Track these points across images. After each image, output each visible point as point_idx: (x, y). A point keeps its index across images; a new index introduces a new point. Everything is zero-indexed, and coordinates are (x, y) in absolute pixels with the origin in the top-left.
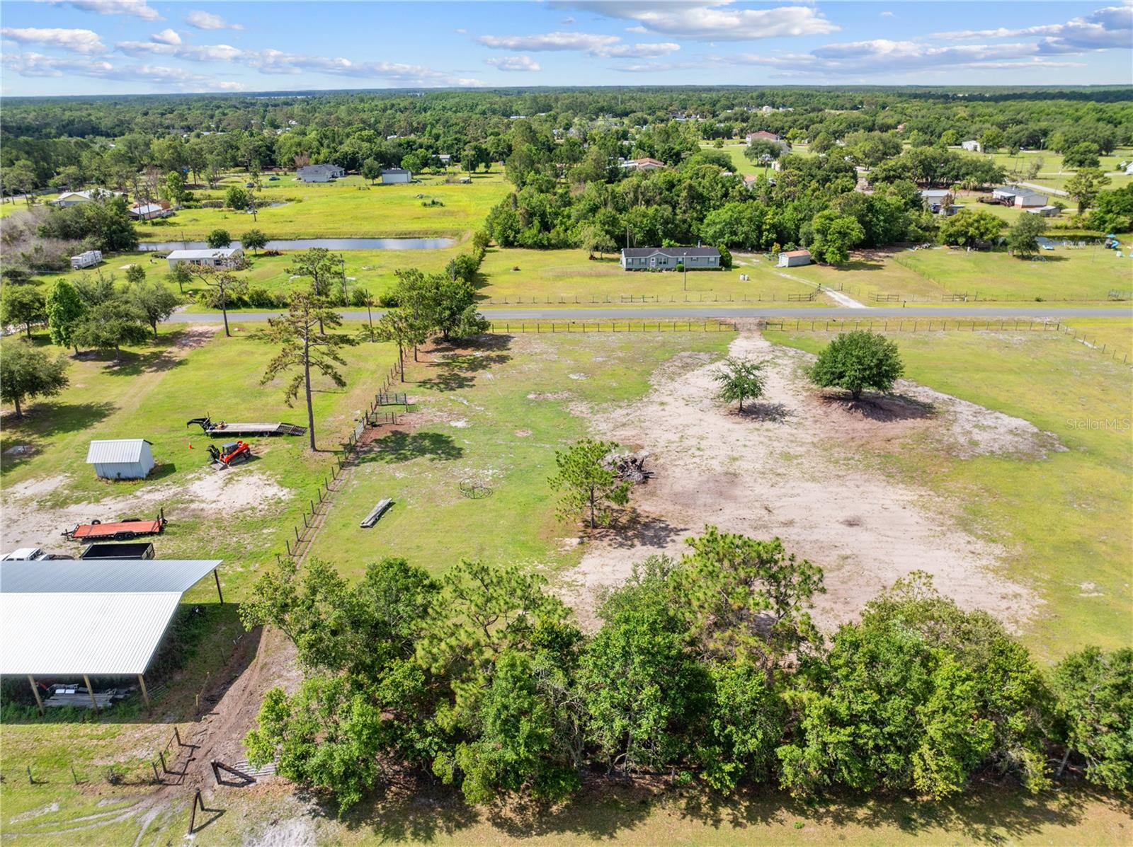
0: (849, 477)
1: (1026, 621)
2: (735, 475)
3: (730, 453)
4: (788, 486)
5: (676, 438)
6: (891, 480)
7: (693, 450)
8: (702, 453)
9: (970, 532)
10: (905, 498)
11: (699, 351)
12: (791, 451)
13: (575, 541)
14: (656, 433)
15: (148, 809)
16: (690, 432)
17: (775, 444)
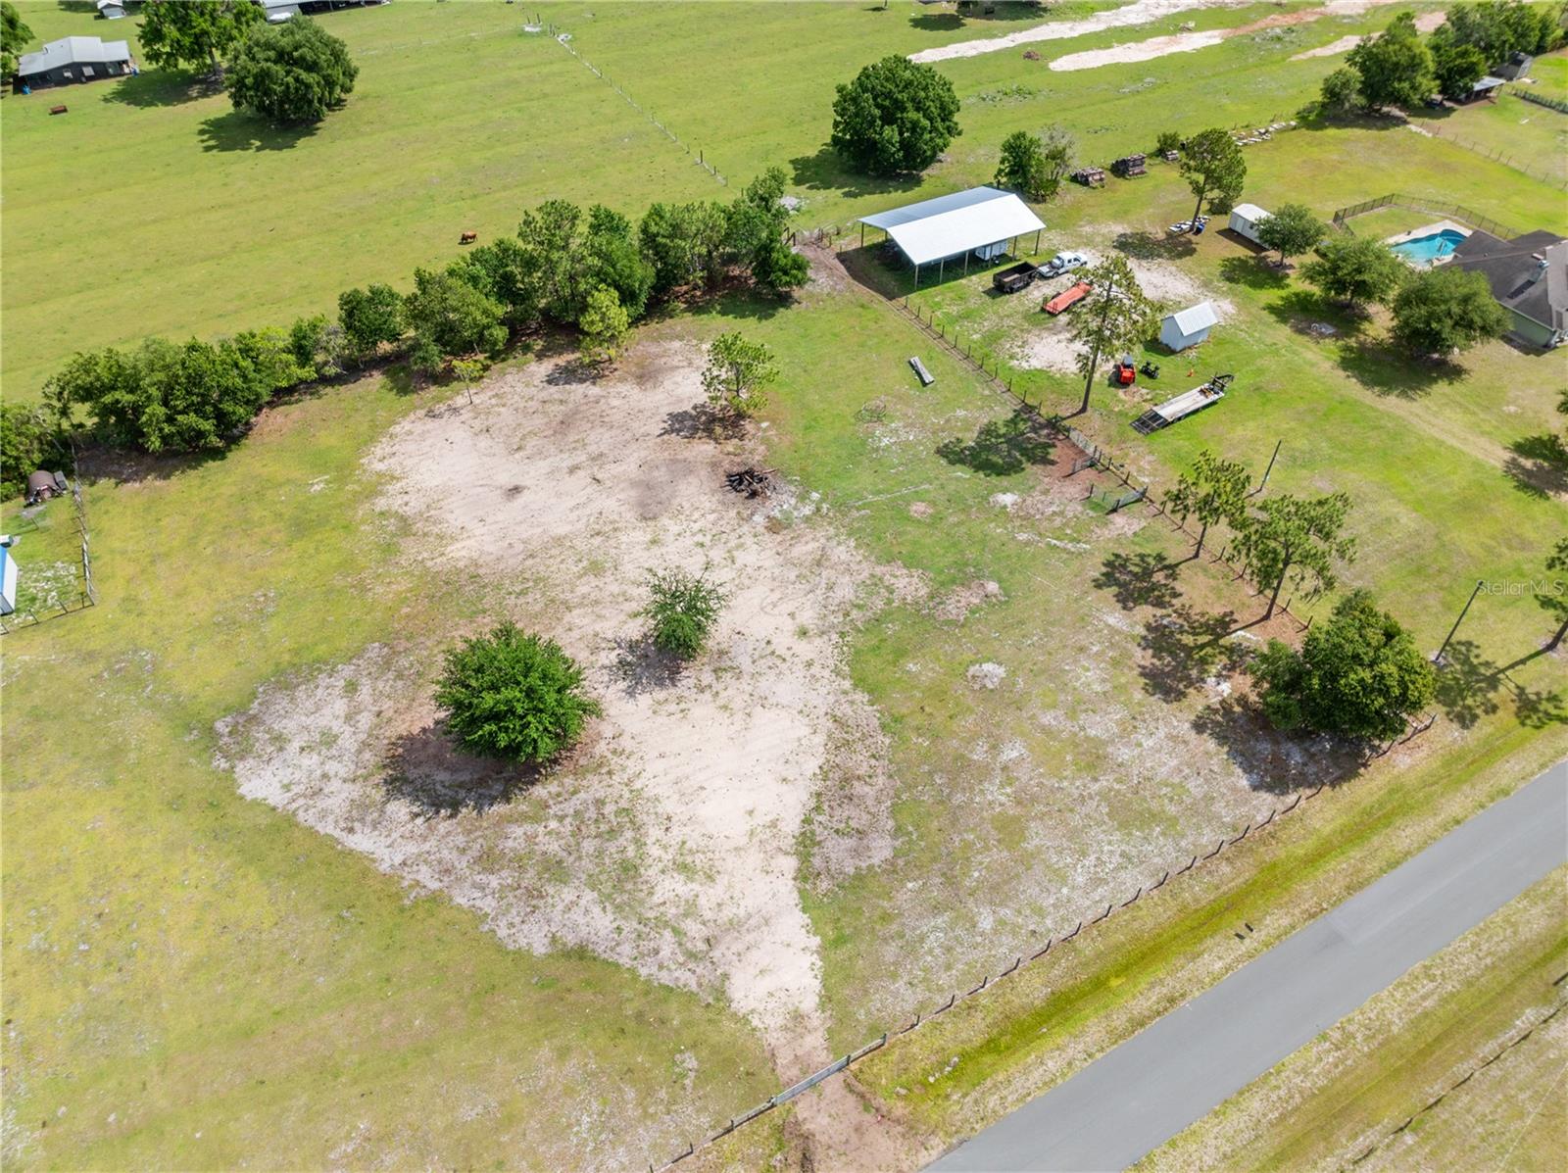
0: (521, 557)
1: (384, 440)
2: (646, 519)
3: (663, 550)
4: (584, 520)
5: (741, 557)
6: (472, 569)
7: (707, 540)
8: (696, 539)
9: (403, 519)
10: (458, 545)
11: (858, 877)
12: (594, 582)
14: (769, 560)
17: (615, 588)
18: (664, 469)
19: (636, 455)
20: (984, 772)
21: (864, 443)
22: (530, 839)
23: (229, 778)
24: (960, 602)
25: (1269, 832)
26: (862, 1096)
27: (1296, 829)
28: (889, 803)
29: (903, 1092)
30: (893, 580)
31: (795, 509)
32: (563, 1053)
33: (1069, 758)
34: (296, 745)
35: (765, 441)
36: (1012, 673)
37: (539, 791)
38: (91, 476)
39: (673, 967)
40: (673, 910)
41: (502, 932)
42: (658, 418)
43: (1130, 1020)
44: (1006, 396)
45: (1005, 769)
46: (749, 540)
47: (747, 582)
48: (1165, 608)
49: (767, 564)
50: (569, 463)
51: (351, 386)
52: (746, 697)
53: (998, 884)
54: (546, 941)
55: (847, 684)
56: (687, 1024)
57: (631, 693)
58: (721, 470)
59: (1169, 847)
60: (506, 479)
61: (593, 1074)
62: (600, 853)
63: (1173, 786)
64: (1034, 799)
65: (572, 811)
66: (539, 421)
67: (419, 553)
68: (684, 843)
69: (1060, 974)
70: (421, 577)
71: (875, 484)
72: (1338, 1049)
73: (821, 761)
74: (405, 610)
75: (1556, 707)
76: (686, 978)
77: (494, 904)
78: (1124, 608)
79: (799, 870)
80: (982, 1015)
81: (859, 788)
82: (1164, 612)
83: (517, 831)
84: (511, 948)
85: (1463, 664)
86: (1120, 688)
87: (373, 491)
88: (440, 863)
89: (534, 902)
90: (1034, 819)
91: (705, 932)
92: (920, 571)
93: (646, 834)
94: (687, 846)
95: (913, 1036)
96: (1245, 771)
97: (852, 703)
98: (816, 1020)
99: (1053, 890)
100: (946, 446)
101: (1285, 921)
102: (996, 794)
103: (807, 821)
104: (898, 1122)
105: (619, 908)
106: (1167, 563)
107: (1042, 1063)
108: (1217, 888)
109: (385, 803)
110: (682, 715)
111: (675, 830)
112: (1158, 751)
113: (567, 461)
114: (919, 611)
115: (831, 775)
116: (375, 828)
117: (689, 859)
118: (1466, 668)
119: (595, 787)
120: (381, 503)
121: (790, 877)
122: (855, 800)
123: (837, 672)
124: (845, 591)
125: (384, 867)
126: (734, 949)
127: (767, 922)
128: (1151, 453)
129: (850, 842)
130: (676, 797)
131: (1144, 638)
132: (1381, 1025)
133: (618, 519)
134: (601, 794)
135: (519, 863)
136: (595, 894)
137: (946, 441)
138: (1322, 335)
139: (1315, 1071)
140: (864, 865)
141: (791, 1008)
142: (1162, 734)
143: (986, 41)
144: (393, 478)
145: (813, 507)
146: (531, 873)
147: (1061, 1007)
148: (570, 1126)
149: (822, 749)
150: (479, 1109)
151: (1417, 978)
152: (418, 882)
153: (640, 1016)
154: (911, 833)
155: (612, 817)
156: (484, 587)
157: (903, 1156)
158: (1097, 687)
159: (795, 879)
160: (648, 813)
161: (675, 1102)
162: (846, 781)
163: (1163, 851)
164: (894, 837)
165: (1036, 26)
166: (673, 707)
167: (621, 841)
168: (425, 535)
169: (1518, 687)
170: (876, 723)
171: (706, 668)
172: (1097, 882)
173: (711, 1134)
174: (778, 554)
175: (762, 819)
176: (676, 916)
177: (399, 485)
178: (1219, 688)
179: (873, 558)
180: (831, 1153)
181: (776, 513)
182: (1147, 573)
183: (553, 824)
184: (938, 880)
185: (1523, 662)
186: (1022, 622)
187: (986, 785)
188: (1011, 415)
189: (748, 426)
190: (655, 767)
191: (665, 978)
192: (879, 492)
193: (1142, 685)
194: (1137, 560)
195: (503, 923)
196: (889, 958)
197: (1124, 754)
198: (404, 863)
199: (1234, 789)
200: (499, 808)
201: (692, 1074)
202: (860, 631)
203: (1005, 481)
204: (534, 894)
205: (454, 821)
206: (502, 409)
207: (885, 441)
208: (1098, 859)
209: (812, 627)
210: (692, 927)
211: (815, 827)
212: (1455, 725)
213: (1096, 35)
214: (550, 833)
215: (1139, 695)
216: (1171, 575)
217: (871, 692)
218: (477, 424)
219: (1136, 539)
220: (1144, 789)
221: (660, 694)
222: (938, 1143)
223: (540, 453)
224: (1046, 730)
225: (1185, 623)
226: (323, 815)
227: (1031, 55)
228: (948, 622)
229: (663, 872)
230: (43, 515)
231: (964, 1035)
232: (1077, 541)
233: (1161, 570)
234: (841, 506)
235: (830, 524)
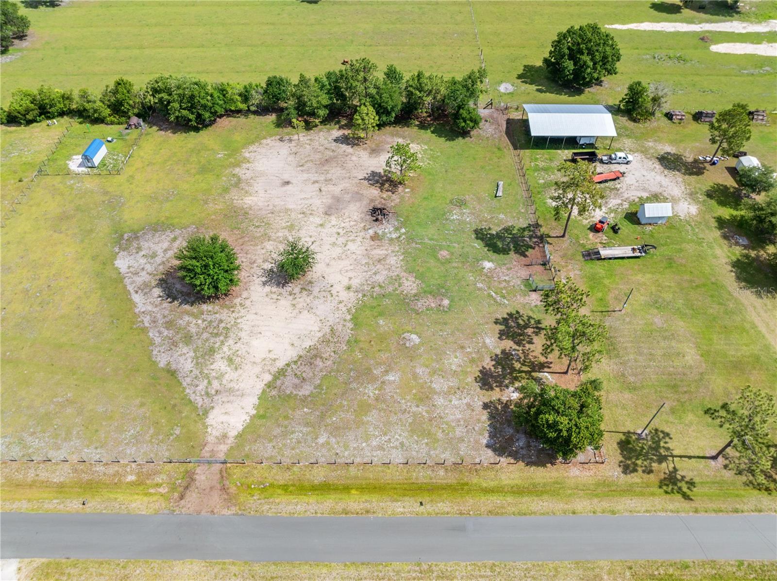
0: (268, 212)
1: (257, 144)
2: (326, 214)
4: (303, 206)
5: (350, 245)
6: (248, 210)
7: (342, 233)
8: (338, 230)
9: (239, 180)
10: (250, 198)
11: (289, 396)
14: (360, 251)
16: (338, 251)
18: (350, 195)
19: (344, 185)
20: (374, 379)
21: (444, 214)
22: (189, 323)
23: (114, 256)
24: (426, 303)
25: (476, 468)
26: (222, 477)
27: (492, 474)
28: (324, 374)
29: (239, 484)
30: (405, 281)
31: (390, 233)
32: (142, 405)
33: (414, 391)
34: (143, 253)
35: (402, 198)
36: (422, 344)
37: (204, 307)
38: (151, 124)
39: (198, 394)
40: (214, 374)
41: (155, 353)
42: (365, 172)
43: (344, 509)
44: (531, 216)
45: (383, 382)
46: (359, 239)
47: (344, 257)
48: (519, 346)
49: (358, 252)
50: (315, 179)
51: (261, 117)
52: (305, 305)
53: (340, 428)
54: (166, 363)
55: (349, 317)
56: (187, 417)
57: (264, 284)
58: (373, 204)
59: (424, 450)
60: (286, 177)
61: (145, 417)
62: (207, 340)
63: (449, 426)
64: (384, 401)
65: (209, 320)
66: (318, 156)
67: (235, 196)
68: (238, 351)
69: (334, 476)
70: (228, 206)
71: (433, 235)
72: (421, 572)
73: (313, 344)
74: (213, 217)
75: (688, 488)
76: (199, 401)
77: (160, 341)
78: (499, 338)
79: (270, 382)
80: (290, 474)
81: (318, 362)
82: (517, 348)
83: (187, 318)
84: (153, 359)
85: (653, 443)
86: (466, 373)
87: (238, 165)
88: (154, 317)
89: (172, 347)
90: (377, 409)
91: (219, 388)
92: (420, 282)
93: (227, 341)
94: (237, 353)
95: (258, 467)
96: (490, 436)
97: (344, 326)
98: (230, 441)
99: (359, 441)
100: (481, 229)
101: (446, 510)
102: (371, 391)
103: (288, 365)
104: (228, 494)
105: (197, 363)
106: (540, 326)
107: (296, 505)
108: (431, 479)
109: (154, 287)
110: (275, 301)
111: (238, 345)
112: (457, 408)
113: (314, 177)
114: (404, 299)
115: (312, 351)
116: (144, 295)
117: (234, 358)
118: (654, 446)
119: (224, 314)
120: (237, 170)
121: (265, 383)
122: (313, 366)
123: (349, 311)
124: (380, 278)
125: (137, 311)
126: (223, 400)
127: (243, 395)
128: (581, 270)
129: (297, 381)
130: (249, 332)
131: (497, 355)
132: (450, 575)
133: (315, 210)
134: (223, 318)
135: (178, 330)
136: (194, 354)
137: (483, 227)
138: (737, 244)
139: (403, 575)
140: (295, 393)
141: (225, 431)
142: (465, 401)
143: (685, 25)
144: (248, 161)
145: (398, 235)
146: (180, 336)
147: (324, 488)
148: (126, 431)
149: (317, 339)
150: (104, 409)
151: (485, 567)
152: (143, 321)
153: (175, 406)
154: (323, 390)
155: (221, 329)
156: (246, 219)
157: (218, 507)
158: (454, 367)
159: (265, 385)
160: (234, 333)
161: (162, 443)
162: (316, 356)
163: (420, 450)
164: (315, 388)
165: (724, 21)
166: (275, 296)
167: (217, 339)
168: (242, 189)
169: (674, 468)
170: (347, 338)
171: (300, 286)
172: (381, 448)
173: (165, 460)
174: (366, 250)
175: (273, 356)
176: (214, 376)
177: (248, 165)
178: (512, 394)
179: (404, 268)
180: (196, 490)
181: (380, 232)
182: (526, 326)
183: (200, 322)
184: (318, 413)
185: (690, 457)
186: (445, 324)
187: (370, 385)
188: (525, 226)
189: (400, 188)
190: (250, 317)
191: (192, 397)
192: (431, 239)
193: (476, 376)
194: (526, 318)
195: (157, 349)
196: (275, 433)
197: (440, 401)
198: (143, 312)
199: (477, 442)
200: (187, 307)
201: (175, 436)
202: (373, 297)
203: (495, 256)
204: (175, 344)
205: (170, 304)
206: (308, 146)
207: (455, 217)
208: (390, 439)
209: (354, 287)
210: (216, 384)
211: (289, 369)
212: (620, 470)
213: (758, 35)
214: (196, 324)
215: (470, 379)
216: (537, 332)
217: (355, 325)
218: (294, 149)
219: (534, 309)
220: (435, 421)
221: (274, 289)
222: (234, 510)
223: (308, 171)
225: (523, 358)
226: (133, 282)
227: (705, 39)
228: (412, 310)
229: (222, 358)
230: (128, 134)
231: (277, 477)
232: (504, 297)
233: (533, 328)
234: (410, 239)
235: (399, 245)
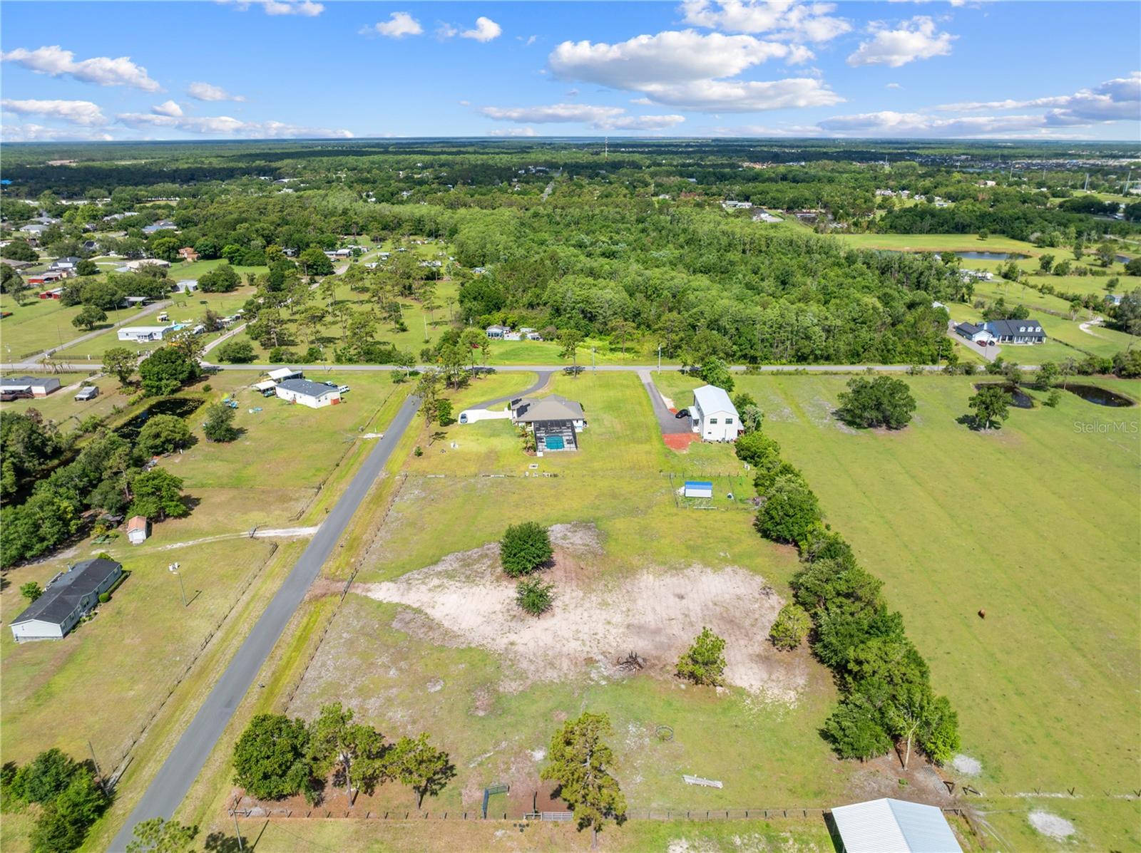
2: (629, 625)
13: (719, 689)
15: (978, 816)
19: (685, 636)
21: (638, 720)
22: (483, 564)
24: (483, 697)
26: (335, 593)
28: (410, 634)
30: (518, 683)
31: (599, 672)
32: (410, 556)
33: (372, 686)
35: (667, 683)
36: (428, 693)
37: (500, 568)
39: (411, 576)
40: (427, 580)
41: (457, 553)
45: (389, 667)
46: (587, 649)
49: (565, 649)
50: (692, 615)
52: (494, 619)
54: (445, 559)
55: (473, 645)
56: (392, 574)
58: (651, 659)
59: (310, 690)
60: (691, 596)
61: (399, 558)
62: (464, 574)
64: (369, 668)
65: (485, 572)
66: (739, 614)
67: (654, 569)
68: (448, 589)
70: (638, 567)
71: (595, 707)
73: (445, 626)
74: (619, 560)
76: (404, 577)
77: (467, 554)
79: (411, 607)
81: (424, 630)
83: (489, 562)
84: (450, 554)
86: (382, 722)
87: (708, 566)
89: (460, 560)
90: (362, 663)
91: (414, 584)
92: (515, 695)
93: (460, 583)
94: (446, 589)
97: (463, 643)
98: (363, 594)
102: (383, 660)
103: (426, 614)
104: (321, 596)
105: (440, 572)
106: (428, 793)
110: (501, 602)
111: (455, 588)
113: (696, 614)
114: (491, 683)
115: (437, 626)
117: (441, 588)
119: (489, 578)
120: (698, 566)
121: (411, 604)
122: (421, 627)
123: (482, 645)
126: (402, 587)
127: (403, 595)
129: (407, 620)
130: (467, 592)
133: (635, 618)
134: (486, 578)
135: (477, 560)
136: (450, 570)
140: (396, 620)
141: (373, 591)
144: (716, 571)
145: (595, 678)
146: (471, 561)
148: (391, 553)
149: (450, 628)
150: (412, 542)
153: (404, 568)
154: (394, 634)
155: (474, 578)
156: (618, 578)
157: (312, 593)
158: (391, 714)
159: (409, 605)
160: (467, 585)
162: (431, 628)
164: (397, 630)
166: (505, 601)
167: (463, 578)
168: (666, 572)
170: (447, 645)
171: (518, 614)
174: (569, 654)
175: (437, 606)
176: (425, 580)
177: (709, 571)
179: (539, 683)
180: (329, 584)
181: (601, 664)
183: (484, 568)
186: (450, 711)
187: (389, 659)
190: (485, 591)
191: (409, 574)
195: (460, 554)
196: (361, 612)
201: (378, 571)
202: (497, 660)
204: (463, 561)
206: (757, 606)
207: (633, 729)
209: (513, 648)
210: (417, 582)
211: (422, 616)
214: (481, 567)
217: (462, 650)
218: (747, 597)
223: (706, 609)
224: (391, 687)
228: (475, 687)
229: (443, 582)
230: (748, 503)
232: (480, 764)
233: (426, 786)
234: (587, 688)
235: (576, 679)
